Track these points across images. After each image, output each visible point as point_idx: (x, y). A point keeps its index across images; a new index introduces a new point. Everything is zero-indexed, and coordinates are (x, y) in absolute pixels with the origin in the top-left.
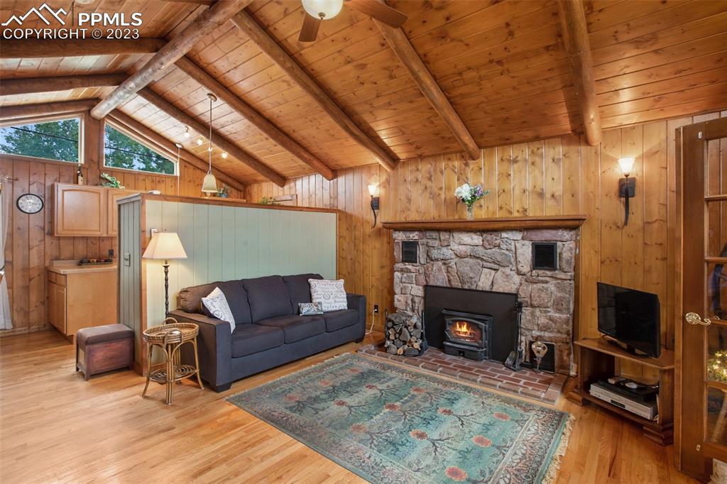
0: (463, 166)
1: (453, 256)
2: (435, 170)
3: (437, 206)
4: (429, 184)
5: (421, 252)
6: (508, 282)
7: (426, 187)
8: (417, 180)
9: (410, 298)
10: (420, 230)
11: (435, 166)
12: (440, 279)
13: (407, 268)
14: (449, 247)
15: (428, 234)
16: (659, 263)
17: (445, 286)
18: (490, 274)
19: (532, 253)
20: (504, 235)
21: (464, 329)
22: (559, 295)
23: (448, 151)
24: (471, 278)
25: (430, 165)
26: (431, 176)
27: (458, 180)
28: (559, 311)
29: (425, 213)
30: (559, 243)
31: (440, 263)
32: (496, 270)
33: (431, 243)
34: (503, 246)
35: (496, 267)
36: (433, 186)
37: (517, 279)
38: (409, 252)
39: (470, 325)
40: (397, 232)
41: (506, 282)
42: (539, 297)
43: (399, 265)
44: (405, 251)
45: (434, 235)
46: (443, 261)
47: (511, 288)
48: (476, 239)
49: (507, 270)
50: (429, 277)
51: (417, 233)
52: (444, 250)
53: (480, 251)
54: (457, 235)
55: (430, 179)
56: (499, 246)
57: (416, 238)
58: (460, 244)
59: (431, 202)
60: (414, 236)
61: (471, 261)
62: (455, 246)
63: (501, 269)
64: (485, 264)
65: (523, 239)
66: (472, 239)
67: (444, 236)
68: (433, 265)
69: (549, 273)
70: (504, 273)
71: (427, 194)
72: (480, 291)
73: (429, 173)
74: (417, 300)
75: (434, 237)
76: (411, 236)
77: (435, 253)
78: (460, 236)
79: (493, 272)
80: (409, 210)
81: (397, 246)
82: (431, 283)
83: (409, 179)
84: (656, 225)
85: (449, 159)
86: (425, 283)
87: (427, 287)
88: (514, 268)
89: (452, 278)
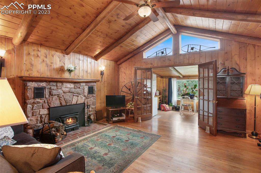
0: (63, 56)
1: (62, 93)
2: (49, 54)
3: (50, 70)
4: (45, 59)
5: (47, 92)
6: (82, 99)
7: (44, 61)
8: (38, 56)
9: (39, 116)
10: (46, 81)
11: (49, 52)
12: (55, 103)
13: (38, 102)
14: (61, 89)
15: (51, 84)
16: (106, 90)
17: (59, 106)
18: (76, 98)
19: (88, 89)
20: (81, 84)
21: (70, 120)
22: (94, 101)
23: (58, 48)
24: (70, 100)
25: (46, 51)
26: (47, 56)
27: (60, 61)
28: (94, 105)
29: (42, 73)
30: (94, 86)
31: (56, 96)
32: (78, 96)
33: (52, 88)
34: (81, 88)
35: (78, 95)
36: (48, 61)
37: (84, 98)
38: (39, 93)
39: (72, 118)
40: (31, 83)
41: (81, 100)
42: (90, 102)
43: (32, 101)
44: (36, 93)
45: (54, 84)
46: (57, 96)
47: (82, 102)
48: (72, 86)
49: (81, 96)
50: (50, 104)
51: (45, 83)
52: (59, 90)
53: (73, 90)
54: (65, 84)
55: (46, 57)
56: (79, 88)
57: (45, 85)
58: (66, 88)
59: (46, 68)
60: (43, 84)
61: (69, 94)
62: (64, 89)
63: (79, 95)
64: (75, 95)
65: (86, 85)
66: (70, 85)
67: (59, 84)
68: (52, 98)
69: (92, 95)
70: (81, 97)
71: (44, 64)
72: (73, 105)
73: (46, 54)
74: (43, 116)
75: (54, 85)
76: (41, 84)
77: (54, 92)
78: (66, 84)
79: (77, 97)
80: (32, 70)
81: (30, 90)
82: (52, 106)
83: (32, 53)
84: (106, 82)
85: (56, 51)
86: (48, 107)
87: (49, 109)
88: (83, 95)
89: (62, 102)
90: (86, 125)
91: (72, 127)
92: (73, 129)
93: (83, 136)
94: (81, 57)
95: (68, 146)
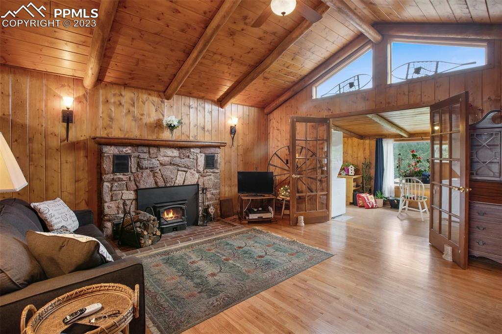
0: (160, 102)
1: (159, 165)
2: (138, 99)
3: (140, 127)
4: (132, 109)
5: (133, 163)
6: (193, 178)
7: (129, 111)
8: (120, 104)
9: (122, 202)
10: (131, 145)
11: (138, 96)
12: (147, 182)
13: (119, 178)
14: (157, 159)
15: (140, 149)
16: (241, 162)
17: (153, 187)
18: (183, 175)
19: (205, 160)
20: (192, 150)
22: (216, 181)
23: (153, 88)
24: (172, 178)
25: (133, 95)
26: (134, 103)
27: (156, 111)
28: (216, 189)
29: (127, 132)
30: (216, 155)
31: (148, 171)
32: (186, 172)
33: (142, 156)
34: (191, 157)
35: (186, 169)
36: (136, 111)
37: (197, 175)
38: (121, 164)
40: (109, 147)
41: (192, 178)
42: (208, 183)
43: (111, 176)
44: (117, 163)
45: (145, 149)
46: (150, 169)
47: (194, 181)
48: (176, 153)
49: (192, 171)
50: (139, 182)
51: (130, 148)
52: (154, 160)
53: (178, 160)
54: (162, 150)
55: (133, 105)
56: (188, 157)
57: (129, 151)
58: (165, 156)
59: (133, 123)
60: (127, 150)
61: (171, 167)
62: (161, 158)
63: (189, 170)
64: (180, 169)
65: (200, 152)
66: (173, 153)
67: (153, 150)
68: (142, 173)
69: (212, 170)
70: (191, 173)
71: (130, 118)
72: (176, 186)
73: (132, 100)
74: (128, 202)
75: (145, 151)
76: (124, 150)
77: (145, 163)
78: (165, 150)
79: (184, 173)
80: (112, 128)
81: (107, 160)
82: (142, 186)
83: (112, 100)
84: (240, 147)
85: (150, 94)
86: (136, 188)
87: (136, 191)
88: (196, 169)
89: (158, 180)
90: (199, 223)
91: (175, 224)
92: (175, 229)
93: (187, 241)
94: (193, 102)
95: (157, 254)
